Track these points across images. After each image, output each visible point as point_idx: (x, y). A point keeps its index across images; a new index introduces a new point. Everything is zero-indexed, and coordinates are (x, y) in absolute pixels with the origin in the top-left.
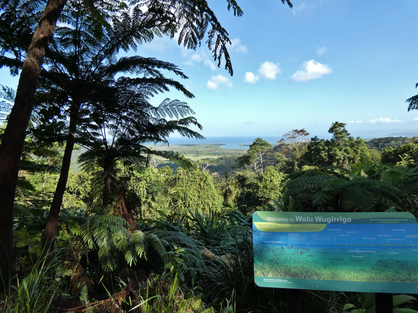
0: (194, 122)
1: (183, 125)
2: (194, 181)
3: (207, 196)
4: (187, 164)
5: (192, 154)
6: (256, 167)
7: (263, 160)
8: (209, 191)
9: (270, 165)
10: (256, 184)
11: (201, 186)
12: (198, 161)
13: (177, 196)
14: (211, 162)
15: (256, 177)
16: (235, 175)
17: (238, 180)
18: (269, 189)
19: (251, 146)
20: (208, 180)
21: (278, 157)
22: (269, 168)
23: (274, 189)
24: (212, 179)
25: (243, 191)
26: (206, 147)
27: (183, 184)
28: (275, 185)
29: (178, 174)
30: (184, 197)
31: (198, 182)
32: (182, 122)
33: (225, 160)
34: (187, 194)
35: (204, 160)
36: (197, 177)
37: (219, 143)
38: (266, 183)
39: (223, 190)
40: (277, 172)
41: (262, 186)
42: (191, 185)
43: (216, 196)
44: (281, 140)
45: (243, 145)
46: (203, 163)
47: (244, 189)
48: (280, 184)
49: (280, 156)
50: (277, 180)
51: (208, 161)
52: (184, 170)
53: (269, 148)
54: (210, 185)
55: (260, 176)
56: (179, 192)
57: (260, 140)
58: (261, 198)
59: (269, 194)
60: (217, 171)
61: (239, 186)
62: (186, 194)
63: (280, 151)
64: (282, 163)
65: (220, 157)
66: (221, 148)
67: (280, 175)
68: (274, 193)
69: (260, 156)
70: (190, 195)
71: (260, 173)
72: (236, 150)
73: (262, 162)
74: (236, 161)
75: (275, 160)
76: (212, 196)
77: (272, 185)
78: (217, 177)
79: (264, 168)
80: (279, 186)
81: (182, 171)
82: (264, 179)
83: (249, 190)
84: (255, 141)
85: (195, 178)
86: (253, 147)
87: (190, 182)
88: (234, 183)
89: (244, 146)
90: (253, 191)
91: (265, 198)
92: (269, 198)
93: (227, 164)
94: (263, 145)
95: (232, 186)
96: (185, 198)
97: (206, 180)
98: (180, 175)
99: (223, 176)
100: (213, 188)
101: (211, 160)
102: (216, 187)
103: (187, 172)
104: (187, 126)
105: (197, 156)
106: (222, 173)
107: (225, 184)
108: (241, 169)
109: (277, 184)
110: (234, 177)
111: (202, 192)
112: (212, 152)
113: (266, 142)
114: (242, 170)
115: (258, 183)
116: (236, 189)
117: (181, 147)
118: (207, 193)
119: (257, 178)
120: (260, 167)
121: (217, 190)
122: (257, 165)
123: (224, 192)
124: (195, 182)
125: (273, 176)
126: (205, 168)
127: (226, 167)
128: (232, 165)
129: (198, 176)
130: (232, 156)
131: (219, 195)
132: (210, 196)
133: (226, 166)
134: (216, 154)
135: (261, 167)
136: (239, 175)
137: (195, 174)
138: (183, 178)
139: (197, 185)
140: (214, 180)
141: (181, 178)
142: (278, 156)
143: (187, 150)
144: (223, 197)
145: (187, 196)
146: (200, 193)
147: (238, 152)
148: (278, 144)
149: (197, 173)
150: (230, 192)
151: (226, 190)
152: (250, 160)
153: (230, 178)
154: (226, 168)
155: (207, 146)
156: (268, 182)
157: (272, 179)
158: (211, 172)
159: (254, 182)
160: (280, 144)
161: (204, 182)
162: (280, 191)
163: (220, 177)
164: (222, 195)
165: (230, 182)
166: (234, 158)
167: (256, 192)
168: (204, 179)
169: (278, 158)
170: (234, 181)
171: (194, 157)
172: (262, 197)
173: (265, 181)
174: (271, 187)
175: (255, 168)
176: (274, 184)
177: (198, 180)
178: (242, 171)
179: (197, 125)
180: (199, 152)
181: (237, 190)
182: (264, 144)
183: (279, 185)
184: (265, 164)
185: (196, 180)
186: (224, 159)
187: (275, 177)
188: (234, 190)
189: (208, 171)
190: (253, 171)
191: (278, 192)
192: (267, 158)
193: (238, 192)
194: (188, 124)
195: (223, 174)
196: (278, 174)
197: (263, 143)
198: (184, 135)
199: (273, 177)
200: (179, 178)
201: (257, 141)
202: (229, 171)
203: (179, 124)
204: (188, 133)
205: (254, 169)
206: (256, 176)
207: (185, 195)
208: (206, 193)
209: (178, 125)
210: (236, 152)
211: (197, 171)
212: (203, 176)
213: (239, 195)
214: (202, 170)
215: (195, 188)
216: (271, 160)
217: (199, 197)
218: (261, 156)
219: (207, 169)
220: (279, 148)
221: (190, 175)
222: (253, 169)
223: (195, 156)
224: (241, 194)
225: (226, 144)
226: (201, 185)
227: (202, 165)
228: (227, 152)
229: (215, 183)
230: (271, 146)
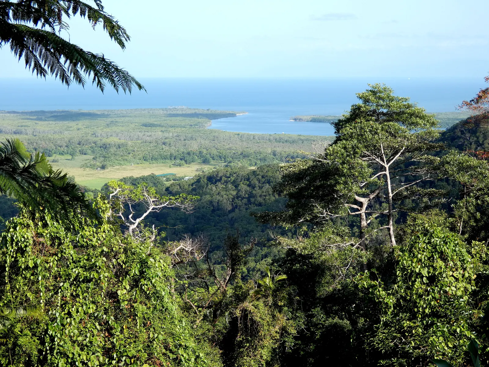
0: (90, 8)
1: (36, 23)
2: (87, 280)
3: (148, 347)
4: (58, 196)
5: (80, 158)
6: (368, 215)
7: (396, 183)
8: (157, 323)
9: (427, 208)
10: (366, 290)
11: (118, 302)
12: (106, 187)
13: (7, 351)
14: (168, 191)
15: (365, 260)
16: (275, 250)
17: (284, 277)
18: (423, 318)
19: (339, 125)
20: (150, 273)
21: (459, 170)
22: (423, 219)
23: (446, 316)
24: (171, 272)
25: (309, 324)
26: (145, 125)
27: (37, 292)
28: (449, 299)
29: (11, 249)
30: (40, 351)
31: (105, 285)
32: (29, 7)
33: (230, 186)
34: (52, 339)
35: (134, 182)
36: (100, 262)
37: (202, 109)
38: (408, 288)
39: (221, 319)
40: (458, 238)
41: (391, 301)
42: (74, 297)
43: (186, 348)
44: (480, 97)
45: (309, 118)
46: (130, 199)
47: (312, 316)
48: (474, 294)
49: (470, 168)
50: (460, 276)
51: (153, 190)
52: (40, 230)
53: (420, 131)
54: (160, 298)
55: (386, 255)
56: (17, 330)
57: (380, 98)
58: (387, 356)
59: (424, 338)
60: (193, 233)
61: (290, 303)
62: (48, 339)
63: (474, 146)
64: (477, 198)
65: (208, 169)
66: (211, 131)
67: (473, 251)
68: (447, 334)
69: (383, 168)
70: (69, 344)
71: (382, 243)
72: (279, 140)
73: (391, 195)
74: (278, 189)
75: (449, 188)
76: (166, 348)
77: (437, 296)
78: (193, 263)
79: (402, 219)
80: (469, 303)
81: (30, 234)
82: (403, 269)
83: (336, 320)
84: (360, 103)
85: (92, 268)
86: (348, 130)
87: (67, 285)
88: (267, 288)
89: (314, 120)
90: (354, 323)
91: (406, 355)
92: (425, 357)
93: (239, 202)
94: (397, 120)
95: (261, 304)
96: (45, 357)
97: (142, 272)
98: (22, 251)
99: (217, 255)
100: (175, 309)
101: (168, 184)
102: (186, 308)
103: (53, 239)
104: (57, 28)
105: (103, 167)
106: (217, 242)
107: (230, 292)
108: (300, 226)
109: (459, 293)
110: (269, 260)
111: (122, 332)
112: (173, 150)
113: (409, 107)
114: (305, 228)
115: (373, 287)
116: (278, 315)
117: (29, 123)
118: (145, 336)
119: (370, 265)
120: (382, 215)
121: (193, 322)
122: (369, 206)
123: (225, 328)
124: (91, 285)
125: (443, 257)
126: (138, 220)
127: (233, 214)
128: (260, 205)
129: (107, 255)
130: (261, 168)
131: (198, 340)
132: (158, 349)
133: (233, 210)
134: (188, 158)
135: (388, 216)
136: (291, 252)
137: (94, 247)
138: (36, 266)
139: (99, 299)
140: (180, 277)
141: (27, 268)
142: (462, 168)
143: (57, 136)
144: (218, 351)
145: (52, 349)
146: (112, 335)
147: (290, 150)
148: (466, 113)
149: (102, 245)
150: (252, 330)
151: (234, 321)
152: (338, 187)
153: (252, 264)
154: (232, 222)
155: (152, 121)
156: (417, 284)
157: (435, 269)
158: (166, 239)
159: (356, 286)
160: (477, 113)
161: (135, 283)
162: (471, 327)
163: (207, 259)
164: (212, 341)
165: (251, 286)
166: (270, 174)
167: (366, 330)
168: (135, 270)
169: (464, 178)
170: (268, 281)
171: (88, 171)
172: (393, 352)
173: (405, 281)
174: (431, 308)
175: (364, 223)
176: (445, 292)
177: (105, 274)
178: (306, 235)
179: (101, 24)
180: (112, 150)
181: (282, 320)
182: (398, 114)
183: (466, 298)
184: (409, 203)
185: (94, 274)
186: (226, 182)
187: (451, 263)
188: (268, 318)
189: (151, 234)
190: (353, 235)
191: (461, 328)
192: (415, 178)
193: (284, 331)
194: (59, 18)
195: (218, 248)
196: (464, 250)
197: (395, 107)
198: (41, 71)
199: (441, 263)
200: (15, 265)
201: (366, 101)
202: (248, 233)
203: (16, 17)
204: (62, 59)
205: (360, 227)
206: (366, 256)
207: (43, 343)
208: (143, 336)
209: (12, 21)
210: (278, 150)
211: (102, 235)
212: (127, 257)
213: (290, 342)
214: (124, 228)
215: (91, 311)
216: (432, 184)
217: (108, 352)
218: (387, 166)
219: (147, 223)
220: (468, 135)
221: (71, 252)
222: (351, 226)
223: (93, 167)
224: (301, 336)
225: (233, 115)
226: (121, 297)
227: (126, 205)
228: (239, 147)
229: (181, 291)
230: (433, 124)
